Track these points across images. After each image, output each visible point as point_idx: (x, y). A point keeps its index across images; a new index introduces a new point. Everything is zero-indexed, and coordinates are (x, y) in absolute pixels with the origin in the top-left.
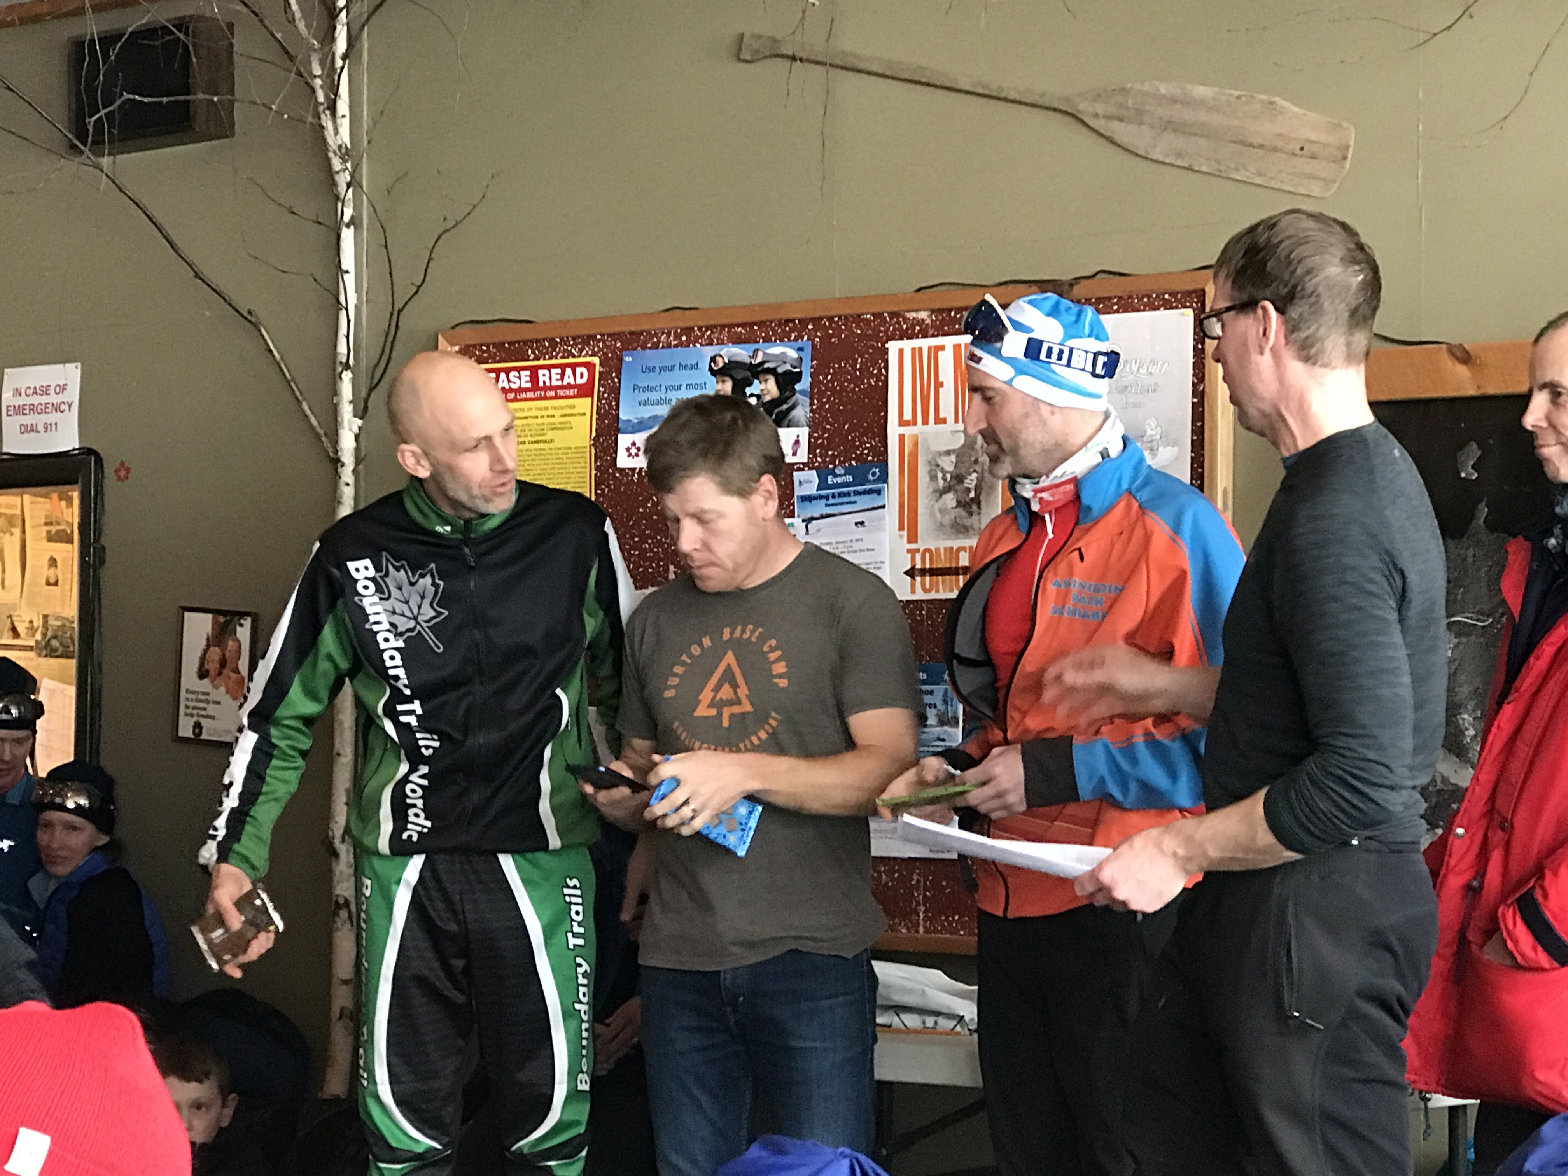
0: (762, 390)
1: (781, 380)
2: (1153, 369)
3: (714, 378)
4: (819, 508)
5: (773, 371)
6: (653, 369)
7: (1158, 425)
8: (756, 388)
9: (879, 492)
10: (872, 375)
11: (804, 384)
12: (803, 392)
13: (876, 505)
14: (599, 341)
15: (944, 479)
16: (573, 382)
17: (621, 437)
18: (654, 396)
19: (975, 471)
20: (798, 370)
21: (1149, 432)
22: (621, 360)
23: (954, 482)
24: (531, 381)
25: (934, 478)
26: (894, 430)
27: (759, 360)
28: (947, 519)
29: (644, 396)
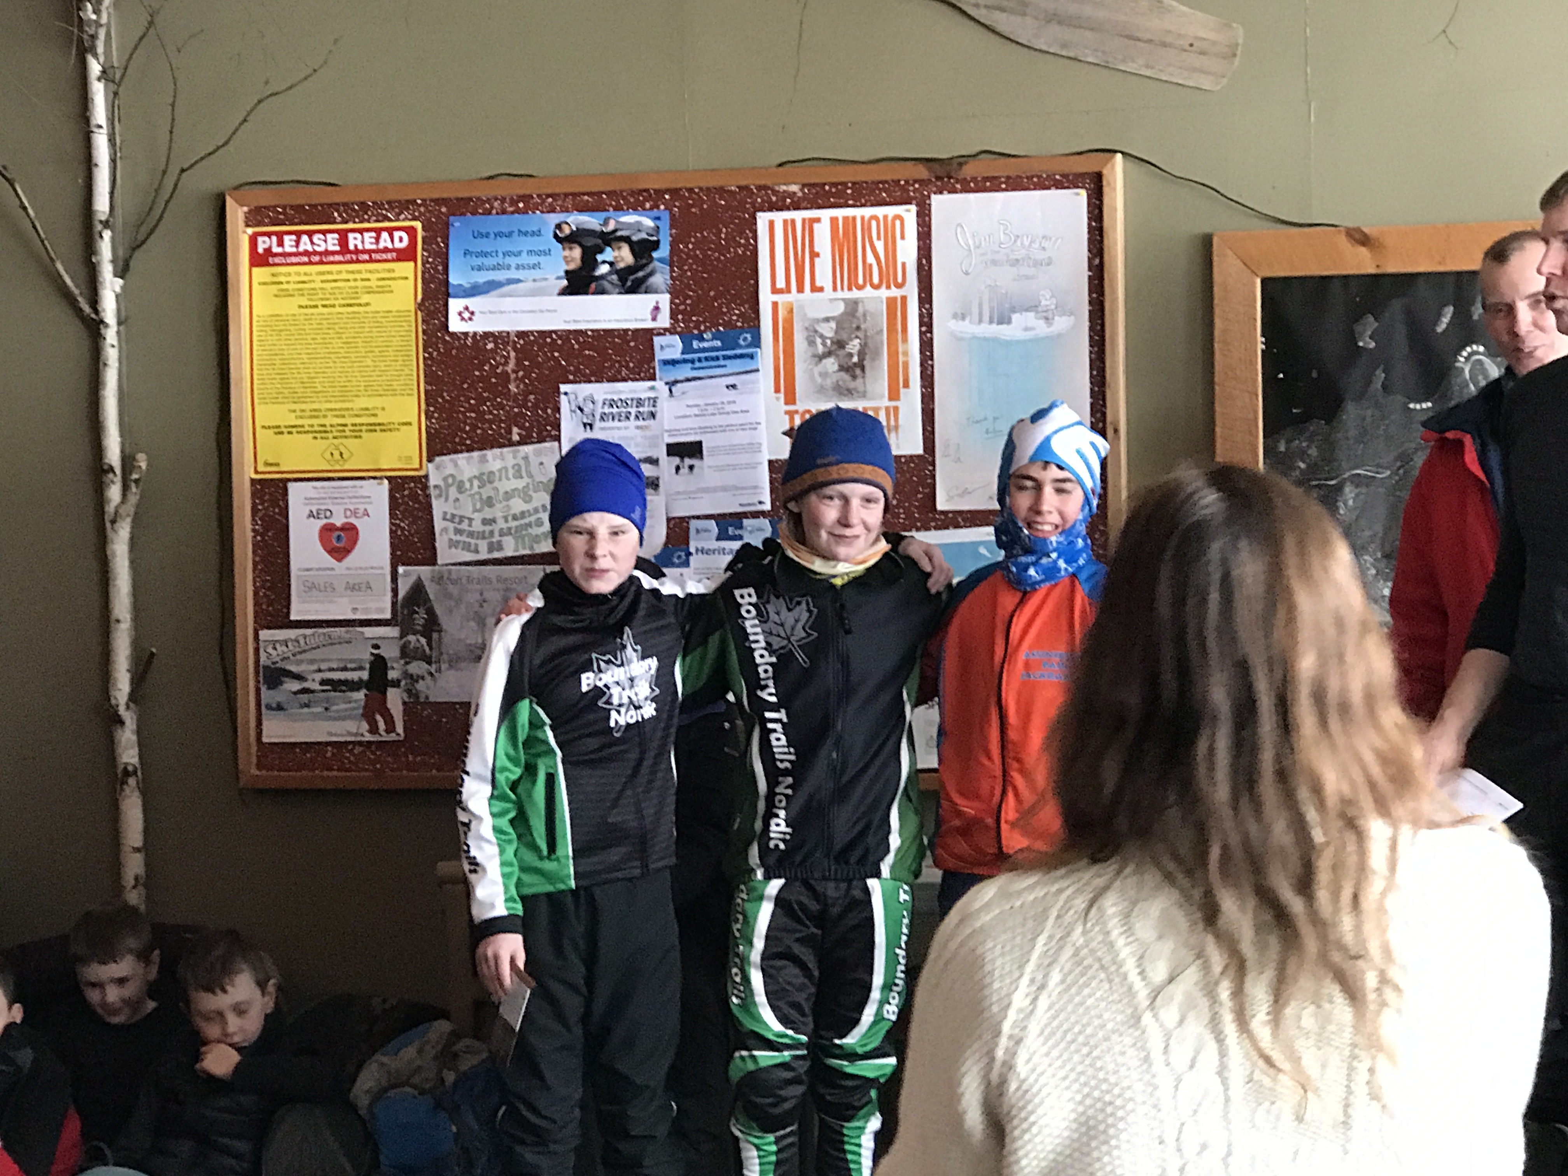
0: (616, 257)
1: (636, 247)
2: (1045, 244)
3: (560, 246)
4: (686, 371)
5: (627, 239)
6: (487, 235)
7: (1053, 296)
8: (609, 254)
9: (752, 356)
10: (740, 245)
11: (663, 252)
12: (661, 260)
13: (748, 369)
14: (420, 205)
15: (824, 344)
16: (390, 246)
17: (451, 301)
18: (489, 261)
19: (857, 337)
20: (655, 238)
21: (1044, 303)
22: (447, 225)
23: (835, 347)
24: (340, 245)
25: (811, 343)
26: (766, 298)
27: (611, 226)
28: (829, 382)
29: (479, 261)
